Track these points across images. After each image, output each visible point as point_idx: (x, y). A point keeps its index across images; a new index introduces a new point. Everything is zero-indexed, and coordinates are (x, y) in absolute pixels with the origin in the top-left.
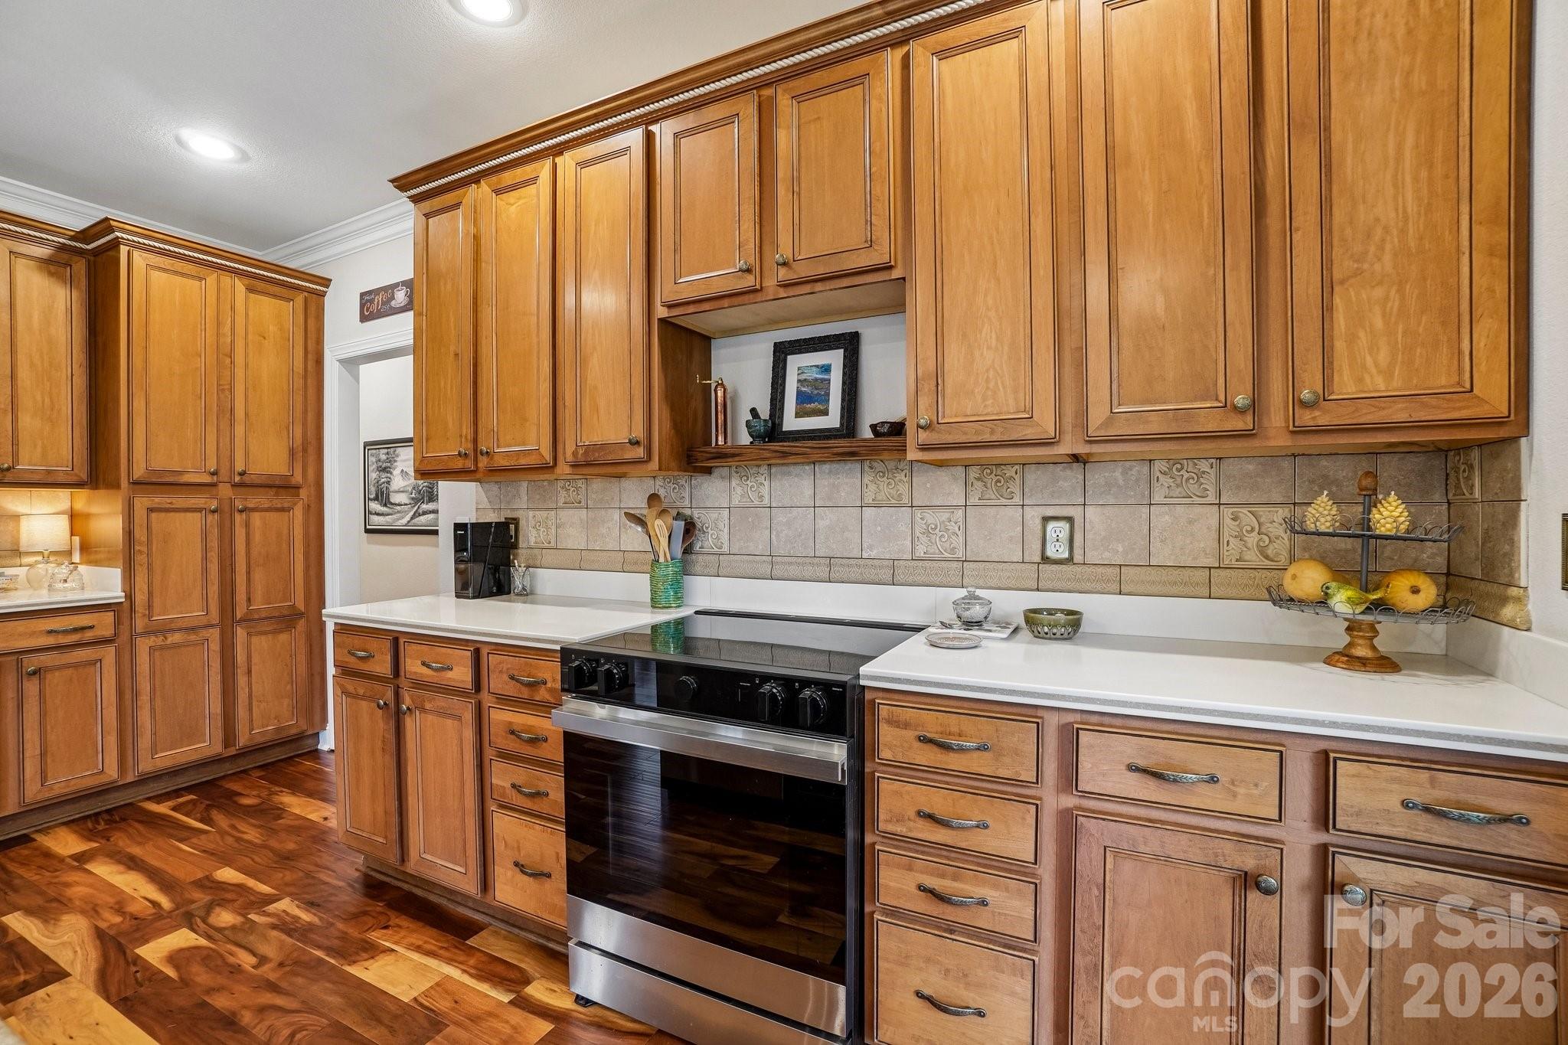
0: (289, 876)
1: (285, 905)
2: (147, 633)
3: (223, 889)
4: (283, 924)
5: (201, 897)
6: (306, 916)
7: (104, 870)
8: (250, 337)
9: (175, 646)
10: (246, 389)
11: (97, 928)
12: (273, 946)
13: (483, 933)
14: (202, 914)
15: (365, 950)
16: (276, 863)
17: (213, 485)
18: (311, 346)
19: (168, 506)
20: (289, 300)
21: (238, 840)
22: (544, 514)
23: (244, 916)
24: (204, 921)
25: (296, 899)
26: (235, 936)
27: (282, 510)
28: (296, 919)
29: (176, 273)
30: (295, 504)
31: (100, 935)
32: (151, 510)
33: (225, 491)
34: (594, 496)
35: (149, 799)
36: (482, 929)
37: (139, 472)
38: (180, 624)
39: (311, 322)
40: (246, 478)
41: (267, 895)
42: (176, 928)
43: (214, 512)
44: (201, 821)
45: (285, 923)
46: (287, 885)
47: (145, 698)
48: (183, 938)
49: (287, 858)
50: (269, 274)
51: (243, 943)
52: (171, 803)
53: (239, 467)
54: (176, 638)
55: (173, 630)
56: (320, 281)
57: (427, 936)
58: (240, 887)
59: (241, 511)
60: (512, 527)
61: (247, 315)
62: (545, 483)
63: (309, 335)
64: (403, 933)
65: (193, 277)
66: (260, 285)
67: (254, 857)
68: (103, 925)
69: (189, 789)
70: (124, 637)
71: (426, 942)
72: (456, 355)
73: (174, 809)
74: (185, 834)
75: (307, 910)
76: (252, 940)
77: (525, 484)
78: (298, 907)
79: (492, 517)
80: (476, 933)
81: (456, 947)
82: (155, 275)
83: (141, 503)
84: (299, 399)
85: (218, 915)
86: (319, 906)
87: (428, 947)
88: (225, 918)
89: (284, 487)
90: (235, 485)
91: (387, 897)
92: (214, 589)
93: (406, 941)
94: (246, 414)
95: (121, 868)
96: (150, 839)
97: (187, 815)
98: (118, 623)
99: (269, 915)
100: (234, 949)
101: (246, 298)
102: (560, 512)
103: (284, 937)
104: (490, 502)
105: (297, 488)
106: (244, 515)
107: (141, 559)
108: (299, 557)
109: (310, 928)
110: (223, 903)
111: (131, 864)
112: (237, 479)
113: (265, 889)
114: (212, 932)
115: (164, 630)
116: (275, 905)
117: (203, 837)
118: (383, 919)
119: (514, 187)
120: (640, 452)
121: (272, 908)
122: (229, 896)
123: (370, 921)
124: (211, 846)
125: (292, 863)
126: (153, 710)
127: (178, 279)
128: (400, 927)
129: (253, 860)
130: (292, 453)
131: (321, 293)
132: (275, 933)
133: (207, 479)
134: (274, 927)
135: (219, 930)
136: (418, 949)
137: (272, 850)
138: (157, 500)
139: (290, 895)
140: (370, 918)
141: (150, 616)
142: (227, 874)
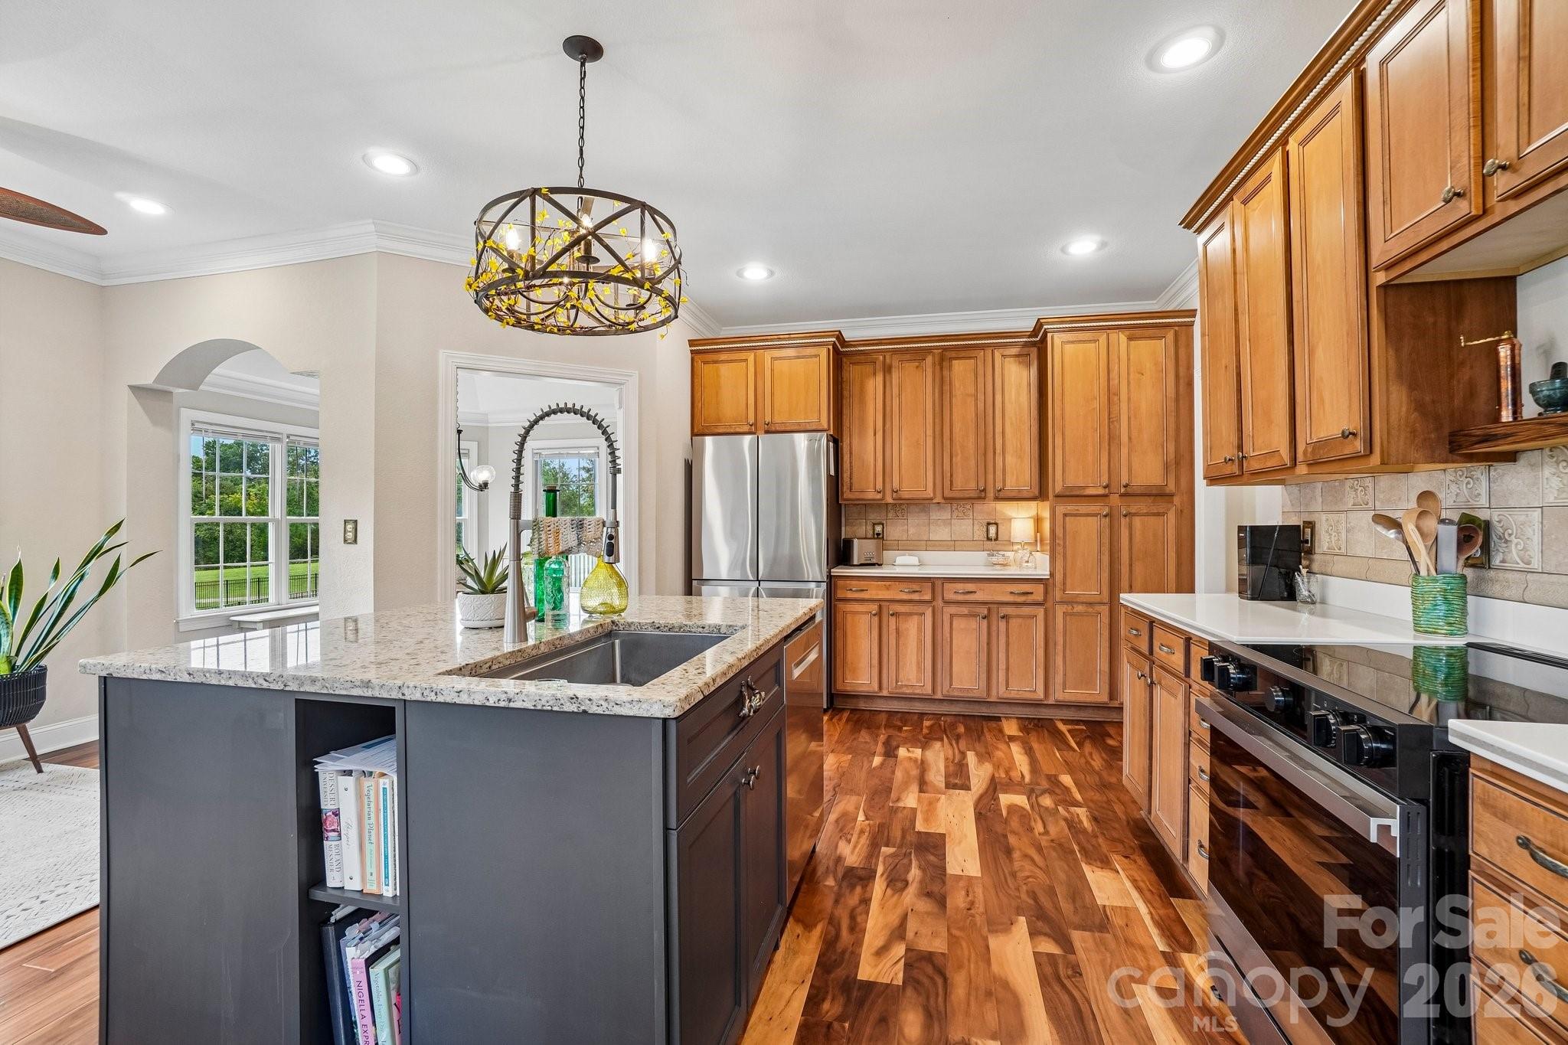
0: (1097, 797)
1: (1082, 812)
2: (1062, 602)
3: (1058, 786)
4: (1071, 821)
5: (1045, 784)
6: (1086, 824)
7: (1016, 749)
8: (1132, 376)
9: (1080, 614)
10: (1129, 418)
11: (994, 775)
12: (1058, 829)
13: (1188, 901)
14: (1038, 792)
15: (1102, 861)
16: (1096, 785)
17: (1105, 496)
18: (1182, 371)
19: (1077, 512)
20: (1160, 338)
21: (1087, 762)
22: (1335, 516)
23: (1056, 805)
24: (1036, 798)
25: (1090, 812)
26: (1044, 814)
27: (1158, 514)
28: (1081, 822)
29: (1080, 342)
30: (1169, 510)
31: (993, 779)
32: (1065, 515)
33: (1115, 499)
34: (1381, 496)
35: (1062, 720)
36: (1190, 898)
37: (1058, 488)
38: (1082, 599)
39: (1182, 352)
40: (1129, 490)
41: (1076, 800)
42: (1023, 794)
43: (1105, 516)
44: (1077, 743)
45: (1072, 821)
46: (1092, 801)
47: (1060, 648)
48: (1021, 800)
49: (1105, 786)
50: (1145, 322)
51: (1044, 819)
52: (1070, 727)
53: (1124, 481)
54: (1079, 608)
55: (1078, 603)
56: (1188, 314)
57: (1148, 878)
58: (1067, 789)
59: (1125, 516)
60: (1308, 531)
61: (1129, 359)
62: (1337, 484)
63: (1180, 363)
64: (1133, 866)
65: (1090, 341)
66: (1138, 332)
67: (1087, 776)
68: (996, 775)
69: (1084, 722)
70: (1049, 604)
71: (1143, 881)
72: (1226, 367)
73: (1069, 731)
74: (1063, 746)
75: (1090, 821)
76: (1050, 820)
77: (1319, 485)
78: (1087, 816)
79: (1293, 521)
80: (1183, 897)
81: (1160, 897)
82: (1068, 347)
83: (1061, 509)
84: (1172, 420)
85: (1045, 798)
86: (1098, 822)
87: (1142, 884)
88: (1047, 801)
89: (1160, 495)
90: (1122, 495)
91: (1143, 841)
92: (1106, 575)
93: (1131, 872)
94: (1130, 438)
95: (1023, 751)
96: (1045, 743)
97: (1073, 737)
98: (1046, 592)
99: (1068, 812)
100: (1038, 819)
101: (1128, 346)
102: (1351, 515)
103: (1066, 828)
104: (1292, 505)
105: (1172, 495)
106: (1127, 518)
107: (1060, 549)
108: (1172, 555)
109: (1084, 831)
110: (1050, 792)
111: (1028, 752)
112: (1123, 490)
113: (1078, 797)
114: (1035, 805)
115: (1071, 602)
116: (1076, 808)
117: (1071, 753)
118: (1129, 851)
119: (1256, 191)
120: (1358, 445)
121: (1072, 809)
122: (1057, 791)
123: (1120, 847)
124: (1070, 759)
125: (1106, 791)
126: (1064, 657)
127: (1081, 346)
128: (1135, 862)
129: (1086, 777)
130: (1166, 466)
131: (1190, 324)
132: (1063, 823)
133: (1101, 491)
134: (1066, 820)
135: (1039, 805)
136: (1134, 882)
137: (1101, 777)
138: (1069, 508)
139: (1088, 807)
140: (1122, 846)
141: (1064, 591)
142: (1066, 779)
